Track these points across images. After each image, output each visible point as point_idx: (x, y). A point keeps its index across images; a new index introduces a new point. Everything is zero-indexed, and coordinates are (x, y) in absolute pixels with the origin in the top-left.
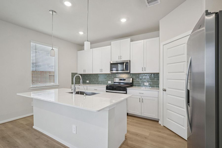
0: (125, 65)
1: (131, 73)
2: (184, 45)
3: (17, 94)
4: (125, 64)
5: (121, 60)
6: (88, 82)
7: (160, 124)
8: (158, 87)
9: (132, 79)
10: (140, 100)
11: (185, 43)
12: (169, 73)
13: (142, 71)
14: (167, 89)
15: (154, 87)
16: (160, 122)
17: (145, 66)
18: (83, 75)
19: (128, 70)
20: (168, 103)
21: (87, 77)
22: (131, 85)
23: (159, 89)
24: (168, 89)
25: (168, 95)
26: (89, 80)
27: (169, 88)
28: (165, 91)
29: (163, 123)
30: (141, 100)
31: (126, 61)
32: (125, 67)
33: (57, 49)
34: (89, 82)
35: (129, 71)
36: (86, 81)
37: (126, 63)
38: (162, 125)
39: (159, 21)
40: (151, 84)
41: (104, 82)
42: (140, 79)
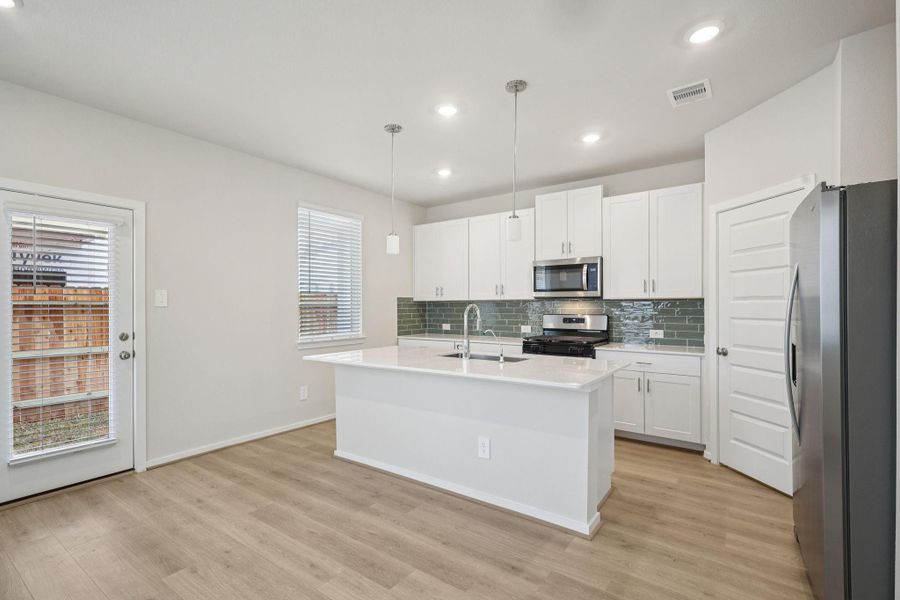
0: (585, 273)
1: (605, 297)
2: (782, 217)
3: (306, 358)
4: (585, 268)
5: (570, 256)
6: (449, 329)
7: (708, 458)
8: (702, 344)
9: (608, 317)
10: (642, 386)
11: (787, 213)
12: (736, 298)
13: (645, 291)
14: (731, 350)
15: (682, 343)
16: (707, 454)
17: (653, 276)
18: (430, 305)
19: (596, 289)
20: (736, 392)
21: (444, 311)
22: (606, 338)
23: (703, 351)
24: (732, 348)
25: (735, 368)
26: (452, 322)
27: (735, 345)
28: (725, 354)
29: (719, 457)
30: (645, 386)
32: (584, 278)
33: (360, 223)
34: (451, 327)
35: (598, 294)
36: (441, 326)
37: (590, 266)
38: (714, 461)
39: (703, 136)
40: (672, 335)
41: (507, 329)
42: (636, 318)
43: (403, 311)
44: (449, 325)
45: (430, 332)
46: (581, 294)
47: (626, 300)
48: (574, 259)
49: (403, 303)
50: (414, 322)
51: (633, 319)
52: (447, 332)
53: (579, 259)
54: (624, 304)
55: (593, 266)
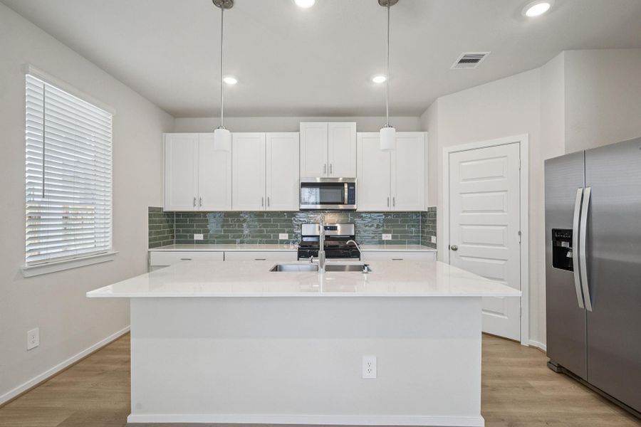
4: (346, 186)
5: (331, 176)
6: (202, 239)
12: (465, 211)
14: (460, 246)
15: (403, 243)
17: (393, 195)
18: (179, 215)
19: (354, 203)
21: (195, 221)
24: (462, 245)
25: (464, 258)
26: (205, 232)
27: (466, 243)
31: (350, 179)
32: (346, 194)
33: (110, 117)
34: (204, 237)
35: (355, 207)
36: (193, 236)
37: (349, 185)
40: (397, 237)
41: (265, 236)
42: (372, 226)
43: (155, 222)
44: (202, 235)
45: (178, 242)
46: (341, 207)
47: (366, 212)
48: (338, 179)
49: (154, 213)
50: (164, 233)
51: (370, 227)
52: (199, 242)
53: (341, 179)
54: (364, 215)
55: (352, 185)
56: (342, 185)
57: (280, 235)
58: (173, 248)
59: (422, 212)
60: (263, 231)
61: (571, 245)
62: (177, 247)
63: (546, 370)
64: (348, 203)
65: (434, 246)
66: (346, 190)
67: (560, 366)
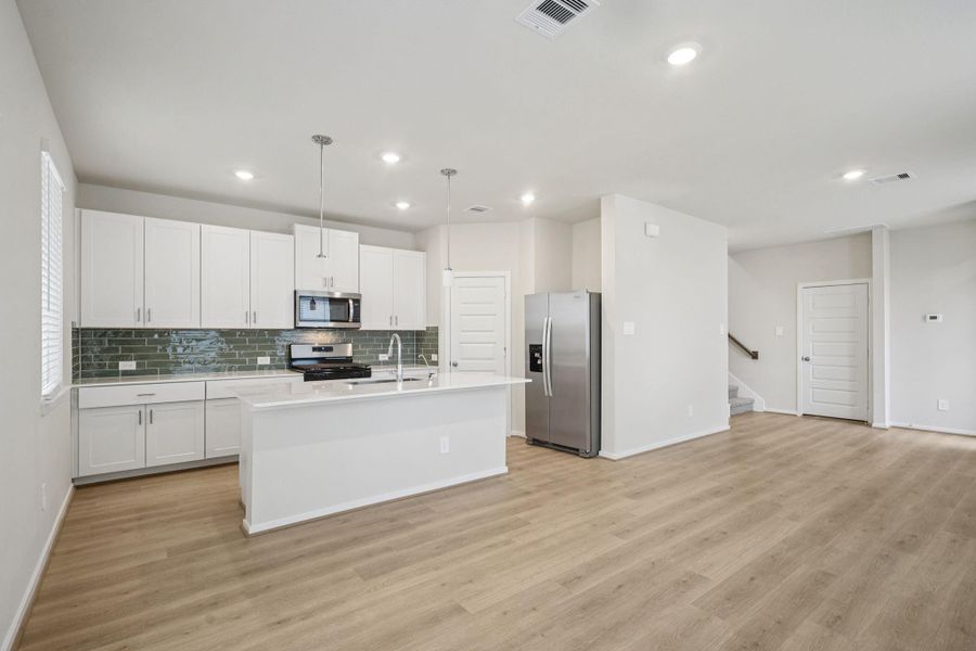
1: (361, 329)
4: (351, 302)
13: (391, 325)
14: (459, 362)
17: (396, 313)
19: (359, 321)
26: (139, 359)
28: (456, 365)
31: (355, 294)
32: (351, 311)
34: (139, 366)
37: (354, 301)
41: (237, 362)
44: (133, 363)
46: (348, 325)
48: (334, 293)
53: (346, 294)
55: (357, 301)
56: (346, 300)
57: (259, 358)
58: (118, 381)
59: (417, 332)
60: (234, 355)
61: (541, 355)
62: (123, 380)
63: (525, 445)
64: (354, 321)
65: (436, 363)
66: (351, 306)
67: (534, 440)
